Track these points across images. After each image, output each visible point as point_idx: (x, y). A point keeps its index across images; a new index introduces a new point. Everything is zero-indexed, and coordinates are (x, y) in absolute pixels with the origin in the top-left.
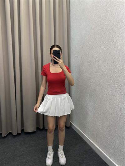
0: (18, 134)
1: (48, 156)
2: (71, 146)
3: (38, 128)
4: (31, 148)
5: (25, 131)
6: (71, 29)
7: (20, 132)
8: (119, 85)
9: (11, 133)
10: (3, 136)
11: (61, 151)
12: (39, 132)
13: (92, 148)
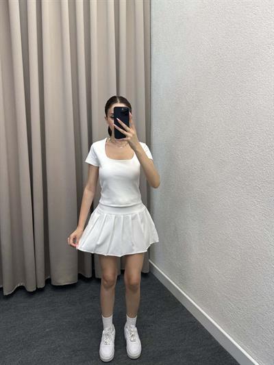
0: (39, 291)
1: (104, 339)
3: (81, 277)
4: (66, 320)
5: (54, 283)
7: (41, 285)
8: (256, 186)
9: (22, 288)
10: (6, 293)
12: (83, 285)
13: (195, 319)
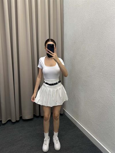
0: (17, 121)
1: (45, 142)
2: (65, 131)
3: (35, 116)
4: (29, 134)
5: (23, 118)
6: (64, 25)
7: (18, 119)
9: (10, 121)
10: (3, 123)
11: (56, 137)
12: (35, 119)
